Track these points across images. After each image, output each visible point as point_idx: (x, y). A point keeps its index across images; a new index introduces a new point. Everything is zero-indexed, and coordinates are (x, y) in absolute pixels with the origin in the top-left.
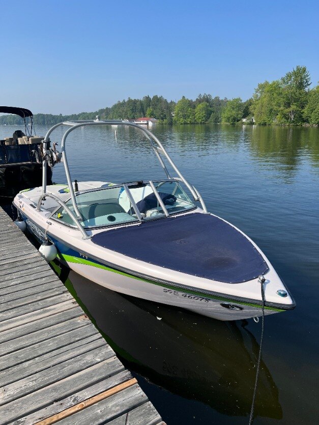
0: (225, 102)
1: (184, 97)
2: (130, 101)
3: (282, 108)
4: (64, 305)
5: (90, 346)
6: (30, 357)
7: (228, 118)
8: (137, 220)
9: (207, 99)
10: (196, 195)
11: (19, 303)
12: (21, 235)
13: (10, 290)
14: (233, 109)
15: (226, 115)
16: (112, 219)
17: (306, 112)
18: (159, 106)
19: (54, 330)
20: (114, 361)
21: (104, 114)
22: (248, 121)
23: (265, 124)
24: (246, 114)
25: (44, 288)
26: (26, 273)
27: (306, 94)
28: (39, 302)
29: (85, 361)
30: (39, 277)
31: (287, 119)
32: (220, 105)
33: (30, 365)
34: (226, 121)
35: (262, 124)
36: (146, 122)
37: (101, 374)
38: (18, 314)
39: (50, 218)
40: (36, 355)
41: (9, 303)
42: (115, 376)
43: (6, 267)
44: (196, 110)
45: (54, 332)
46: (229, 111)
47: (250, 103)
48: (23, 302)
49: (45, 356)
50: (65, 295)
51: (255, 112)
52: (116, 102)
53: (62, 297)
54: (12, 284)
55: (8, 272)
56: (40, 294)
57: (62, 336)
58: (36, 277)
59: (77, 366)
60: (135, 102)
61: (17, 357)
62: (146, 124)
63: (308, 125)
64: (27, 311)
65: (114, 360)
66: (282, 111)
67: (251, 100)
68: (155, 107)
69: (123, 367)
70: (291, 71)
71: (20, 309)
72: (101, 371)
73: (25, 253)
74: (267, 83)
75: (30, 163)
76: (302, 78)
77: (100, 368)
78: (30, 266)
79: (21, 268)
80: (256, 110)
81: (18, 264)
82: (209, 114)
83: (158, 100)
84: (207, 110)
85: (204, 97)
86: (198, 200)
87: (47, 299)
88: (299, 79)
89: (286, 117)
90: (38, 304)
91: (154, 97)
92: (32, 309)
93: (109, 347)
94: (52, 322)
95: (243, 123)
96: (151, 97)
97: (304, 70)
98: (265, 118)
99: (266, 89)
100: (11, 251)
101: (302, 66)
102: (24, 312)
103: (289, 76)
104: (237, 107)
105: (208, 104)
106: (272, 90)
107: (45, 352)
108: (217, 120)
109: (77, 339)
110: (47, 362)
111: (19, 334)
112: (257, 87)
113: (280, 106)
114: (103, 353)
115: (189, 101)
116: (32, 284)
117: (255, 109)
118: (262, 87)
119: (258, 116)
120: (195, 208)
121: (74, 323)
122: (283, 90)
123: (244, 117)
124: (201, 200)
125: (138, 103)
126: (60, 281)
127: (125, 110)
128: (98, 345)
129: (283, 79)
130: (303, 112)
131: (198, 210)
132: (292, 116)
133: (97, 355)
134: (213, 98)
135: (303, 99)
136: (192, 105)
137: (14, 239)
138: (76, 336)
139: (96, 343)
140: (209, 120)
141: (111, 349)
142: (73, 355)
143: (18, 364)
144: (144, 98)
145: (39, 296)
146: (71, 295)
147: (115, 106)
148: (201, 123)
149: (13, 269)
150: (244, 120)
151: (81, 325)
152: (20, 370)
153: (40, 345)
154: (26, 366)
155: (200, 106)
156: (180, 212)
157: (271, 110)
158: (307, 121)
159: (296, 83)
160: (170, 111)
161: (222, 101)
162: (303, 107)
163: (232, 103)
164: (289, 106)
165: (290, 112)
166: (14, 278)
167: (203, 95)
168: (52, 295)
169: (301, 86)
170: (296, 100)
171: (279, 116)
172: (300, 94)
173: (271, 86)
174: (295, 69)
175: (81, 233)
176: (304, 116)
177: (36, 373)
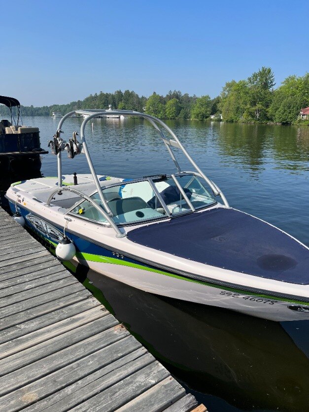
0: (195, 99)
1: (155, 93)
2: (102, 94)
3: (248, 106)
4: (92, 313)
5: (137, 363)
6: (71, 381)
7: (198, 115)
8: (165, 216)
9: (176, 96)
10: (216, 190)
11: (40, 311)
12: (21, 231)
13: (25, 295)
14: (202, 105)
15: (195, 111)
16: (140, 215)
17: (270, 111)
18: (130, 101)
19: (89, 344)
20: (171, 383)
21: (76, 106)
22: (216, 118)
23: (232, 121)
24: (214, 111)
25: (64, 292)
26: (39, 275)
27: (271, 93)
28: (64, 310)
29: (138, 384)
30: (55, 279)
31: (253, 116)
32: (189, 101)
33: (73, 392)
34: (195, 117)
35: (230, 122)
36: (118, 116)
37: (161, 400)
38: (42, 325)
39: (68, 214)
40: (77, 378)
41: (28, 311)
42: (179, 401)
43: (14, 267)
44: (167, 106)
45: (91, 347)
46: (198, 108)
47: (218, 101)
48: (44, 310)
49: (88, 378)
50: (90, 300)
51: (223, 109)
52: (88, 96)
53: (88, 303)
54: (27, 288)
55: (19, 274)
56: (61, 300)
57: (100, 353)
58: (52, 280)
59: (130, 390)
60: (107, 96)
61: (55, 381)
62: (118, 118)
63: (272, 123)
64: (52, 321)
65: (170, 381)
66: (248, 109)
67: (218, 98)
68: (126, 103)
69: (183, 390)
70: (257, 72)
71: (43, 318)
72: (160, 396)
73: (31, 251)
74: (234, 82)
75: (18, 153)
76: (266, 79)
77: (158, 392)
78: (41, 266)
79: (32, 269)
80: (223, 108)
81: (28, 264)
82: (179, 110)
83: (129, 95)
84: (178, 106)
85: (174, 93)
86: (219, 195)
87: (71, 306)
88: (264, 79)
89: (252, 115)
90: (63, 312)
91: (126, 91)
92: (57, 318)
93: (160, 364)
94: (85, 334)
95: (211, 120)
96: (123, 92)
97: (269, 71)
98: (231, 115)
99: (233, 88)
100: (15, 250)
101: (267, 67)
102: (50, 323)
103: (255, 76)
104: (206, 104)
105: (178, 100)
106: (239, 89)
107: (86, 373)
108: (186, 117)
109: (120, 355)
110: (93, 386)
111: (50, 350)
112: (225, 86)
113: (246, 105)
114: (155, 372)
115: (160, 97)
116: (50, 287)
117: (222, 106)
118: (229, 85)
119: (225, 113)
120: (216, 203)
121: (111, 335)
122: (250, 89)
123: (212, 114)
124: (221, 194)
125: (110, 97)
126: (80, 284)
127: (97, 103)
128: (146, 363)
129: (249, 79)
130: (267, 111)
131: (219, 206)
132: (258, 115)
133: (148, 375)
134: (183, 94)
135: (268, 99)
136: (162, 100)
137: (17, 235)
138: (117, 352)
139: (143, 360)
140: (179, 116)
141: (163, 367)
142: (121, 376)
143: (59, 390)
144: (116, 92)
145: (61, 302)
146: (97, 301)
147: (87, 99)
148: (171, 119)
149: (24, 270)
150: (212, 117)
151: (119, 337)
152: (63, 398)
153: (78, 364)
154: (69, 393)
155: (171, 102)
156: (202, 208)
157: (238, 108)
158: (272, 120)
159: (261, 83)
160: (142, 106)
161: (191, 98)
162: (268, 106)
163: (201, 100)
164: (255, 105)
165: (256, 110)
166: (27, 280)
167: (173, 91)
168: (75, 300)
169: (266, 86)
170: (261, 100)
171: (245, 114)
172: (265, 93)
173: (238, 85)
174: (261, 70)
175: (114, 230)
176: (268, 115)
177: (83, 401)
